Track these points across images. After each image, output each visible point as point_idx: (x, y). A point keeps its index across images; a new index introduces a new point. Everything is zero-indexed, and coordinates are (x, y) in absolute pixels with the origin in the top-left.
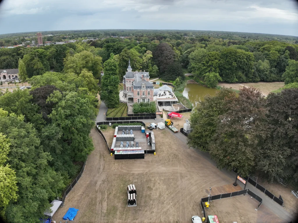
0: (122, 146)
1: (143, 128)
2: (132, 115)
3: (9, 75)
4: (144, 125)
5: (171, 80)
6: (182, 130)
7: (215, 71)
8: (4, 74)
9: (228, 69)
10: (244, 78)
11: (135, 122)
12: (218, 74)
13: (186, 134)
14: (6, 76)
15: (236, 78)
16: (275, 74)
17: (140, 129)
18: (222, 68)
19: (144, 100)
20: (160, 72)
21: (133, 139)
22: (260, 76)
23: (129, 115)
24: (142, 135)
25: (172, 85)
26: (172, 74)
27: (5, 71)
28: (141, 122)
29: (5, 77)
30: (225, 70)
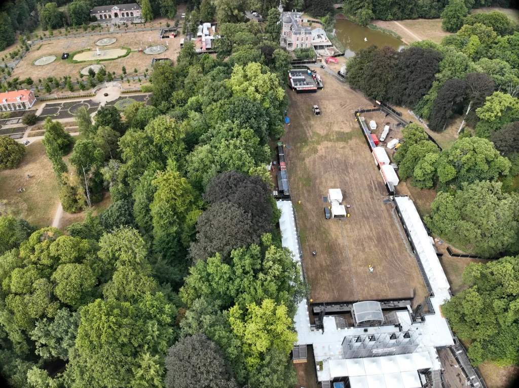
0: (298, 84)
1: (309, 72)
2: (296, 60)
3: (122, 12)
4: (308, 69)
5: (319, 16)
6: (339, 73)
7: (368, 8)
8: (115, 12)
9: (382, 5)
10: (400, 15)
11: (300, 66)
12: (370, 12)
13: (343, 76)
14: (119, 14)
15: (391, 15)
16: (435, 9)
17: (307, 72)
18: (376, 3)
19: (302, 45)
20: (306, 5)
21: (304, 80)
22: (418, 12)
23: (294, 60)
24: (310, 77)
25: (321, 23)
26: (321, 9)
27: (116, 7)
28: (306, 66)
29: (116, 15)
30: (380, 5)
